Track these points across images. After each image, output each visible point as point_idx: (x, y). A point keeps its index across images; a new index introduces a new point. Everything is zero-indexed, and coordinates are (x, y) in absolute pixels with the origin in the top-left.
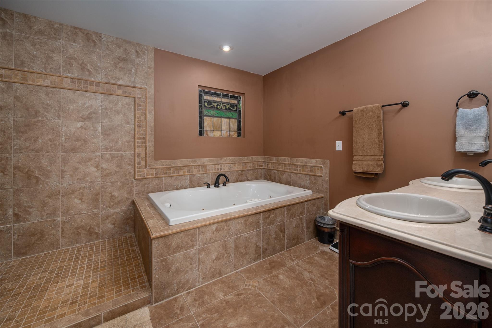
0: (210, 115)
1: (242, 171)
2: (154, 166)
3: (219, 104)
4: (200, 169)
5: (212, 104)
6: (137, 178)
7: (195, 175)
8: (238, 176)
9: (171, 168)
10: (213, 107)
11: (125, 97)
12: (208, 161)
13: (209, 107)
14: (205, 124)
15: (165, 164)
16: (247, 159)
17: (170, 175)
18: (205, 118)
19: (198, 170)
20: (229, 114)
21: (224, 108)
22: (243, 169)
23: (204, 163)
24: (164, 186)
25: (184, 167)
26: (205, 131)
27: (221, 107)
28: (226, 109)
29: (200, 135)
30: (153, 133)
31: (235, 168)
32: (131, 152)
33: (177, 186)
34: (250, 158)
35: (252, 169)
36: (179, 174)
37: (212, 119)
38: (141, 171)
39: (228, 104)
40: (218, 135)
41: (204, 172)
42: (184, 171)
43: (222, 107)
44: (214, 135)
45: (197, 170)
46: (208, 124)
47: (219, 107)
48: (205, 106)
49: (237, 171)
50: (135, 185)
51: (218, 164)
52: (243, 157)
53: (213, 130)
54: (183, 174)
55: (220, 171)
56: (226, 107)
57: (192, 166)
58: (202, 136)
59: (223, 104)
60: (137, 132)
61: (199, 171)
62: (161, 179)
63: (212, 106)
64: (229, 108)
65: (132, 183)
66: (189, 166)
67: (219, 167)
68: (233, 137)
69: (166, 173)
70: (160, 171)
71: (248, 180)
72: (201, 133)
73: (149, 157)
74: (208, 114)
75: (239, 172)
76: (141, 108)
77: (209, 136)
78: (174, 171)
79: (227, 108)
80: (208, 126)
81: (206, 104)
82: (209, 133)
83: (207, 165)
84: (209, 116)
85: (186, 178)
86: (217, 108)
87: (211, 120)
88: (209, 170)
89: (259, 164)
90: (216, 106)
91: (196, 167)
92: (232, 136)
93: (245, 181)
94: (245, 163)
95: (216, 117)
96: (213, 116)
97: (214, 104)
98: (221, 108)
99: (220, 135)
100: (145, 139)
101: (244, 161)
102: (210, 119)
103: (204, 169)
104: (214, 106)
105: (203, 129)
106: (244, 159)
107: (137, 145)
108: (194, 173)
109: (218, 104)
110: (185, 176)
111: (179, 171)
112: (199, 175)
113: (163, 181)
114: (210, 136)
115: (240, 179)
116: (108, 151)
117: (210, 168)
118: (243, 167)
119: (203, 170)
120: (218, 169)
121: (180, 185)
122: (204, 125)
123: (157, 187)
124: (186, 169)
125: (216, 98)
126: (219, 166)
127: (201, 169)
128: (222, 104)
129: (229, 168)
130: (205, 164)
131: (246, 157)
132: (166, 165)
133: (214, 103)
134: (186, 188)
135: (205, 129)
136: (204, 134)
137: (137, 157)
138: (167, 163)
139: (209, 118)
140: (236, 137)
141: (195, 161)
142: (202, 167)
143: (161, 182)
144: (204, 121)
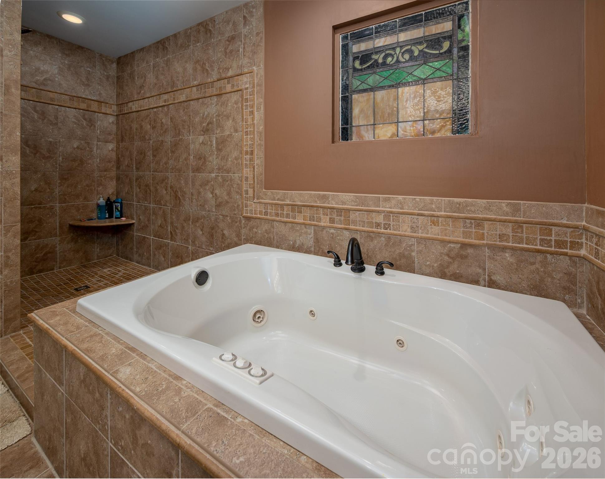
0: (365, 86)
1: (464, 246)
2: (262, 198)
3: (391, 52)
4: (334, 216)
5: (371, 59)
6: (244, 214)
7: (324, 228)
8: (446, 258)
9: (285, 207)
10: (376, 64)
11: (233, 93)
12: (352, 201)
13: (364, 68)
14: (356, 111)
15: (277, 198)
16: (487, 209)
17: (283, 219)
18: (355, 96)
19: (330, 218)
20: (422, 72)
21: (407, 56)
22: (467, 240)
23: (344, 203)
24: (275, 237)
25: (305, 208)
26: (354, 129)
27: (395, 59)
28: (412, 58)
29: (342, 139)
30: (263, 143)
31: (434, 232)
32: (239, 174)
33: (293, 243)
34: (504, 204)
35: (513, 249)
36: (296, 220)
37: (372, 96)
38: (249, 205)
39: (417, 42)
40: (389, 135)
41: (343, 226)
42: (304, 216)
43: (398, 58)
44: (376, 136)
45: (328, 217)
46: (361, 111)
47: (390, 59)
48: (355, 70)
49: (443, 242)
50: (243, 226)
51: (378, 212)
52: (470, 200)
53: (374, 125)
54: (302, 221)
55: (383, 230)
56: (410, 51)
57: (317, 207)
58: (348, 140)
59: (401, 47)
60: (245, 143)
61: (332, 221)
62: (271, 223)
63: (371, 64)
64: (420, 51)
65: (240, 221)
66: (312, 206)
67: (380, 219)
68: (438, 135)
69: (277, 215)
70: (270, 209)
71: (492, 284)
72: (346, 135)
73: (258, 184)
74: (361, 88)
75: (452, 245)
76: (248, 104)
77: (364, 138)
78: (289, 213)
79: (416, 53)
80: (361, 116)
81: (357, 65)
82: (363, 133)
83: (349, 210)
84: (365, 91)
85: (309, 231)
86: (384, 64)
87: (368, 100)
88: (354, 222)
89: (558, 235)
90: (380, 61)
91: (325, 210)
92: (433, 132)
93: (476, 282)
94: (479, 223)
95: (382, 88)
96: (372, 89)
97: (375, 57)
98: (398, 61)
99: (393, 135)
100: (252, 153)
101: (474, 212)
102: (365, 98)
103: (342, 218)
104: (376, 61)
105: (351, 124)
106: (472, 205)
107: (245, 164)
108: (322, 224)
109: (388, 52)
110: (307, 227)
111: (296, 214)
112: (332, 231)
113: (274, 228)
114: (367, 139)
115: (454, 268)
116: (220, 172)
117: (358, 219)
118: (466, 234)
119: (340, 220)
120: (378, 225)
121: (298, 243)
122: (353, 115)
123: (267, 236)
124: (308, 213)
125: (383, 39)
126: (382, 217)
127: (337, 219)
128: (398, 50)
129: (412, 228)
130: (346, 206)
131: (482, 202)
132: (278, 200)
133: (376, 53)
134: (308, 251)
135: (354, 125)
136: (351, 135)
137: (245, 182)
138: (279, 196)
139: (364, 94)
140: (449, 134)
141: (324, 197)
142: (340, 211)
143: (272, 229)
144: (353, 103)
